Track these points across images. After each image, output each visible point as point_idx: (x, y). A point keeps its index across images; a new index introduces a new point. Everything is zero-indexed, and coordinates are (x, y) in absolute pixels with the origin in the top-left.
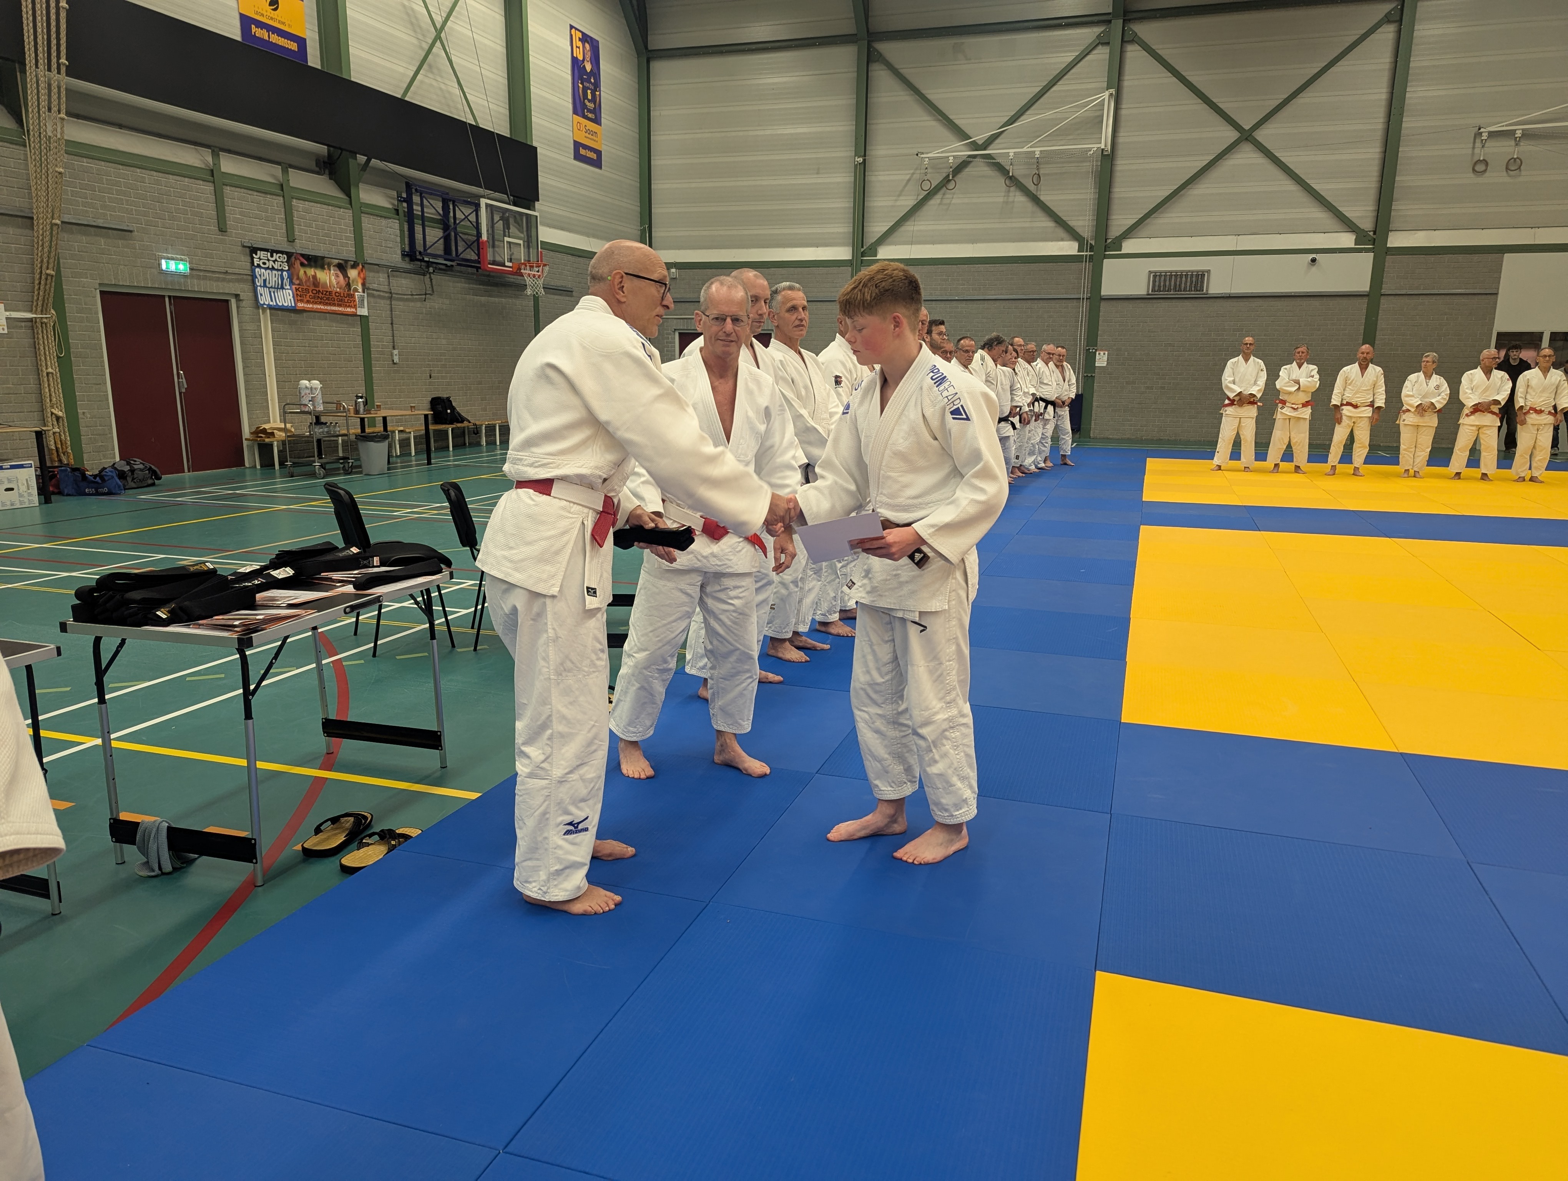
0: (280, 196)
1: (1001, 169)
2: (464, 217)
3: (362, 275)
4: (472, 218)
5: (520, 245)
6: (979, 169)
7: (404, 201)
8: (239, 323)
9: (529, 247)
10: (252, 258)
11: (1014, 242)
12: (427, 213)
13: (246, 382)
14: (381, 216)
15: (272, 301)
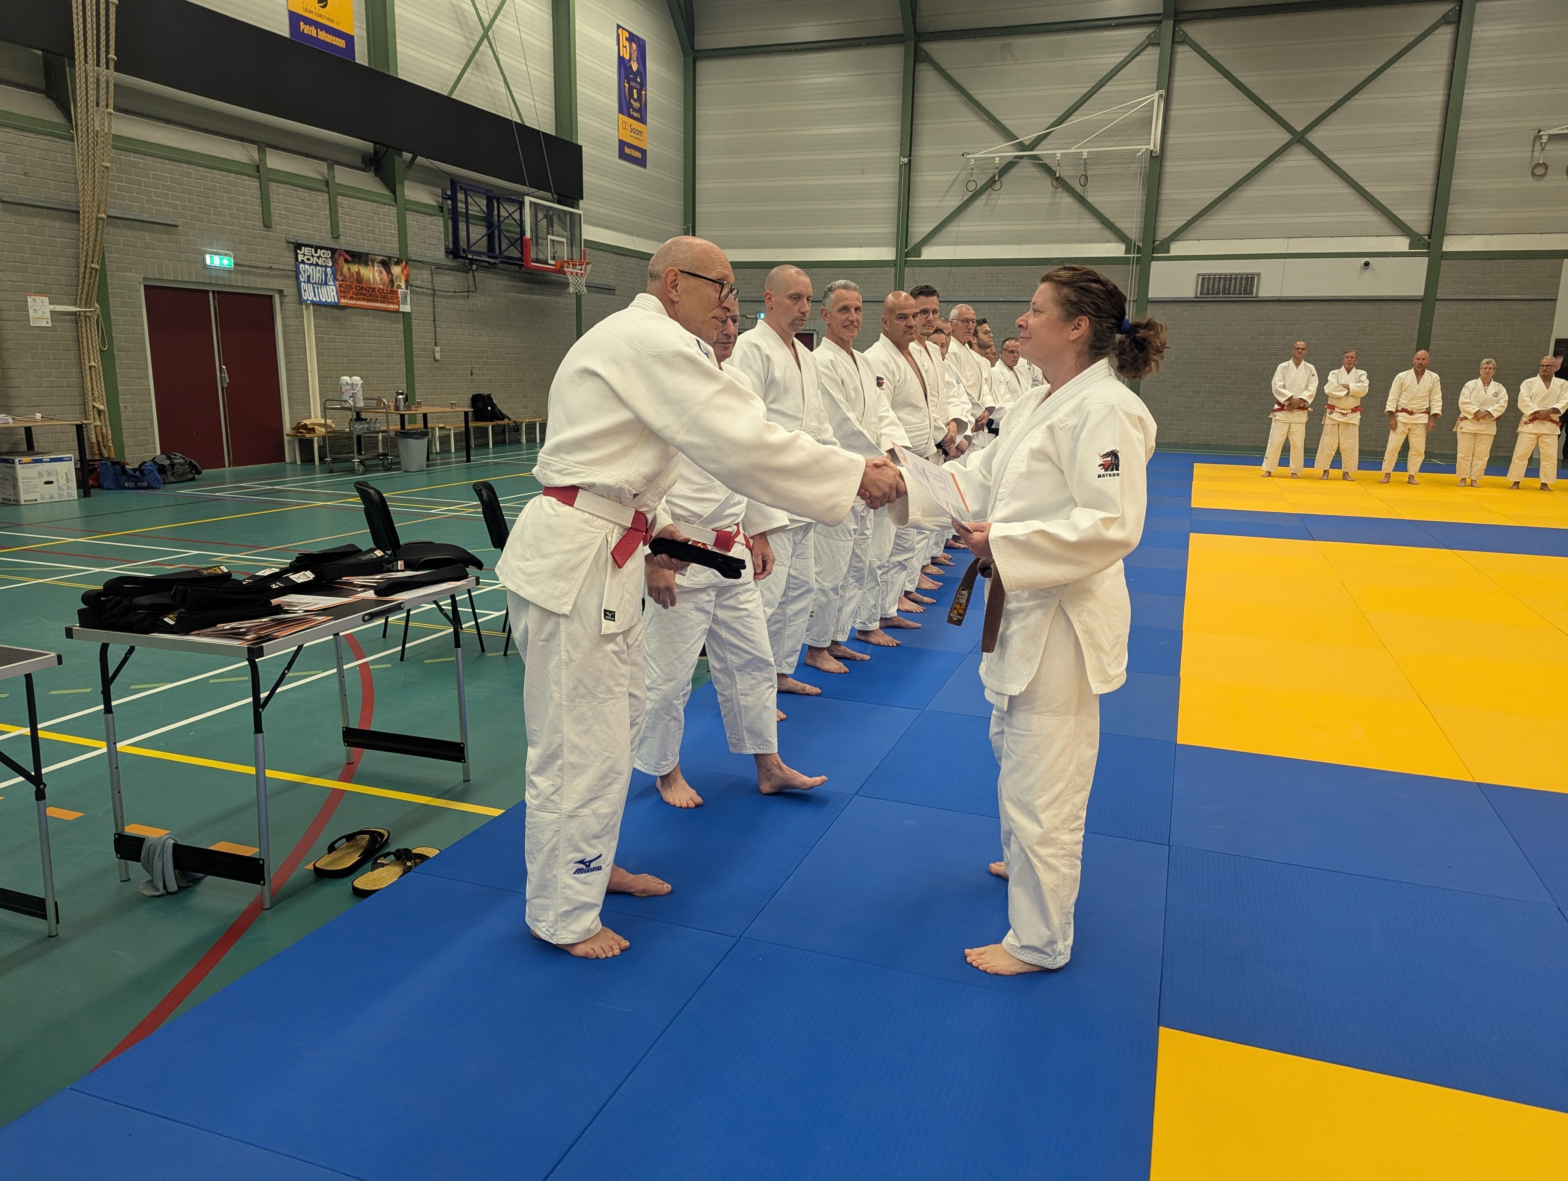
0: (325, 192)
1: (1047, 169)
2: (508, 215)
3: (405, 272)
4: (516, 216)
5: (563, 243)
6: (1026, 170)
7: (449, 198)
8: (282, 318)
9: (572, 246)
10: (297, 254)
11: (1060, 243)
12: (471, 210)
13: (288, 377)
14: (425, 214)
15: (315, 296)
